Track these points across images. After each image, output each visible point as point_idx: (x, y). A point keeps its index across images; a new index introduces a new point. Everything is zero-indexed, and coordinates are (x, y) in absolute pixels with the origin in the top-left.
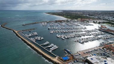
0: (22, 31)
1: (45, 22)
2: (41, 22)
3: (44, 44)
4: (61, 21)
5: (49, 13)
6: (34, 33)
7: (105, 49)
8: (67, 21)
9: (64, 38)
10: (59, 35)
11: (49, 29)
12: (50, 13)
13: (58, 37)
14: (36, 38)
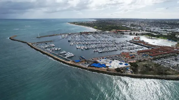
0: (37, 43)
1: (66, 34)
2: (61, 34)
3: (61, 53)
4: (87, 33)
5: (74, 23)
6: (51, 45)
7: (120, 56)
8: (96, 33)
9: (83, 49)
10: (78, 46)
11: (69, 41)
12: (76, 22)
13: (78, 48)
14: (53, 48)
